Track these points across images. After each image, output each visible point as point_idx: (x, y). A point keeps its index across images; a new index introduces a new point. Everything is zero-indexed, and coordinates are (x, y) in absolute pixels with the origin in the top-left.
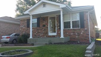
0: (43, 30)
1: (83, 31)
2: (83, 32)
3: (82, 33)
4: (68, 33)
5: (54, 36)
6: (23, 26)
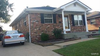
0: (60, 26)
4: (78, 29)
6: (36, 21)
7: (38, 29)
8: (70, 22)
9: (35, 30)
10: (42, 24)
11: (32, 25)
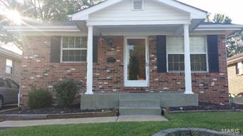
0: (108, 71)
1: (215, 79)
2: (215, 81)
3: (213, 84)
4: (178, 83)
5: (142, 90)
6: (36, 56)
7: (38, 76)
8: (150, 59)
9: (32, 78)
10: (51, 64)
11: (25, 66)
